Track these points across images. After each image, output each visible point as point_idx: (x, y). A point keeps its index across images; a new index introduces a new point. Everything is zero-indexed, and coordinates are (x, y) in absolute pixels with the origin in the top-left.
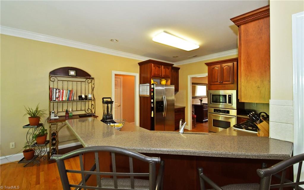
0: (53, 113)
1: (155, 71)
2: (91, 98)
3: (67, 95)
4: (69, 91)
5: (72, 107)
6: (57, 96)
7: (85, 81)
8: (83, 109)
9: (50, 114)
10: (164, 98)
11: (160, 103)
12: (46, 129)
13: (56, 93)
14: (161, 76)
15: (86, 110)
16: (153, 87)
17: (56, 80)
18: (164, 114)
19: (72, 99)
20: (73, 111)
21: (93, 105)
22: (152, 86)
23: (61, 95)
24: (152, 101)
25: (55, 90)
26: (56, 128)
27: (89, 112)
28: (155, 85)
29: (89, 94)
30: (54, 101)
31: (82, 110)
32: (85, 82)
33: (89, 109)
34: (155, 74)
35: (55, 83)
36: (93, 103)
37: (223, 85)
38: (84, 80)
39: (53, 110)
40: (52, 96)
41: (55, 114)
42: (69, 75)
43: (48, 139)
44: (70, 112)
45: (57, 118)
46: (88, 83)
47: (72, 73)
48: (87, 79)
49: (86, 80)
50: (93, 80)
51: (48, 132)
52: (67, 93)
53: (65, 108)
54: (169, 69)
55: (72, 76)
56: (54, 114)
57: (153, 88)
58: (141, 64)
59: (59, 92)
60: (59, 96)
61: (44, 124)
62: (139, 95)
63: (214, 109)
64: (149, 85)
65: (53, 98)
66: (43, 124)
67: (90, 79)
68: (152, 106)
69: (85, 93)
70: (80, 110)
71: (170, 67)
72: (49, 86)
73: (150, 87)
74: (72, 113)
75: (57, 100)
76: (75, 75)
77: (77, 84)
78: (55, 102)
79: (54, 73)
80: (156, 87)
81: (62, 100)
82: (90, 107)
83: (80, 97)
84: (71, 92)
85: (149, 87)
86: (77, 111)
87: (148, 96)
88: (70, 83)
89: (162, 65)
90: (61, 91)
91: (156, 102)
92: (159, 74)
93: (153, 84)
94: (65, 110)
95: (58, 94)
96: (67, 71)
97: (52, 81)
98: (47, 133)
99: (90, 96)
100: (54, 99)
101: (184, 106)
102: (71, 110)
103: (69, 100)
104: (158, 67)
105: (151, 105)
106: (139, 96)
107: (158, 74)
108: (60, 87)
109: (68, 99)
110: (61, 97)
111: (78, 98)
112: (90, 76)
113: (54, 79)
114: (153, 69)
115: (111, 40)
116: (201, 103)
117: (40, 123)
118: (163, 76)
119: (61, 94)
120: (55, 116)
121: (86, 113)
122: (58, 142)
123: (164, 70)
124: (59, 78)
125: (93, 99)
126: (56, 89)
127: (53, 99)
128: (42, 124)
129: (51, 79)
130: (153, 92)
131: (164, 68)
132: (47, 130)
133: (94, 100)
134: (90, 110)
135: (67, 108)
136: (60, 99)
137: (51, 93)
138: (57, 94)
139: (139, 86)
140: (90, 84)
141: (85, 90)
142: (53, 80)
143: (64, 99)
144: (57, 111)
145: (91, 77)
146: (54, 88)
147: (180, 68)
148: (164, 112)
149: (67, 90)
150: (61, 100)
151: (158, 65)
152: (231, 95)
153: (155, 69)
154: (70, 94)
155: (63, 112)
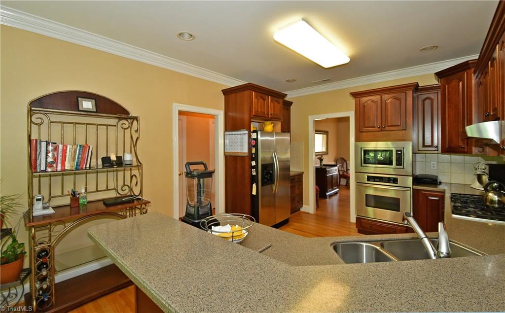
0: (39, 200)
1: (258, 106)
2: (132, 161)
3: (75, 156)
4: (80, 146)
5: (84, 184)
6: (50, 160)
7: (115, 124)
8: (111, 186)
9: (31, 205)
10: (275, 157)
11: (268, 168)
12: (19, 242)
13: (47, 152)
14: (267, 116)
15: (119, 189)
16: (256, 137)
17: (46, 121)
18: (274, 189)
19: (88, 166)
20: (89, 193)
21: (134, 178)
22: (254, 136)
23: (60, 158)
24: (254, 163)
25: (44, 144)
26: (48, 238)
27: (126, 192)
28: (259, 133)
29: (124, 152)
30: (42, 171)
31: (110, 190)
32: (115, 126)
33: (124, 185)
34: (258, 111)
35: (44, 128)
36: (135, 172)
37: (386, 132)
38: (114, 121)
39: (40, 193)
40: (36, 159)
41: (43, 203)
42: (80, 109)
43: (26, 265)
44: (82, 195)
45: (51, 211)
46: (123, 128)
47: (87, 105)
48: (120, 119)
49: (118, 122)
50: (135, 122)
51: (27, 250)
52: (75, 152)
53: (69, 189)
54: (278, 103)
55: (88, 113)
56: (41, 204)
57: (256, 140)
58: (227, 92)
59: (56, 149)
60: (55, 160)
61: (16, 230)
62: (224, 152)
63: (368, 176)
64: (247, 132)
65: (40, 164)
66: (13, 231)
67: (126, 119)
68: (254, 173)
69: (117, 152)
70: (105, 188)
71: (281, 101)
72: (29, 136)
73: (250, 136)
74: (86, 198)
75: (49, 170)
76: (95, 110)
77: (97, 130)
78: (44, 176)
79: (40, 103)
80: (261, 137)
81: (63, 170)
82: (128, 182)
83: (106, 161)
84: (84, 148)
85: (246, 138)
86: (97, 191)
87: (246, 155)
88: (81, 129)
89: (268, 95)
90: (61, 147)
91: (263, 166)
92: (264, 113)
93: (255, 131)
94: (71, 192)
95: (53, 155)
96: (75, 100)
97: (36, 124)
98: (23, 254)
99: (128, 157)
100: (43, 168)
101: (302, 171)
102: (83, 191)
103: (79, 169)
104: (261, 97)
105: (252, 171)
106: (225, 154)
107: (263, 111)
108: (56, 138)
109: (77, 165)
110: (59, 161)
111: (100, 162)
112: (127, 113)
113: (41, 119)
114: (255, 101)
115: (180, 34)
116: (321, 165)
117: (4, 227)
118: (270, 116)
119: (60, 154)
120: (44, 208)
121: (119, 195)
122: (55, 271)
123: (272, 104)
124: (54, 118)
125: (135, 163)
126: (46, 141)
127: (38, 168)
128: (11, 229)
129: (34, 119)
130: (256, 146)
131: (272, 101)
132: (25, 245)
133: (139, 166)
134: (126, 188)
135: (73, 188)
136: (57, 167)
137: (33, 152)
138: (50, 155)
139: (224, 135)
140: (128, 132)
141: (117, 145)
142: (39, 121)
143: (67, 167)
144: (50, 194)
145: (129, 114)
146: (41, 141)
147: (292, 103)
148: (274, 183)
149: (75, 143)
150: (59, 168)
151: (262, 95)
152: (401, 151)
153: (258, 102)
154: (83, 154)
155: (63, 195)
